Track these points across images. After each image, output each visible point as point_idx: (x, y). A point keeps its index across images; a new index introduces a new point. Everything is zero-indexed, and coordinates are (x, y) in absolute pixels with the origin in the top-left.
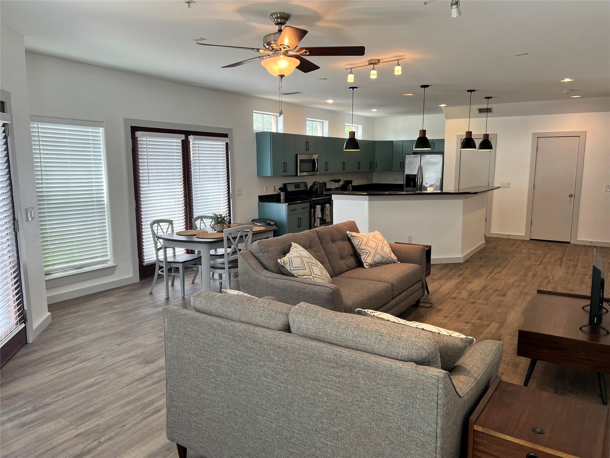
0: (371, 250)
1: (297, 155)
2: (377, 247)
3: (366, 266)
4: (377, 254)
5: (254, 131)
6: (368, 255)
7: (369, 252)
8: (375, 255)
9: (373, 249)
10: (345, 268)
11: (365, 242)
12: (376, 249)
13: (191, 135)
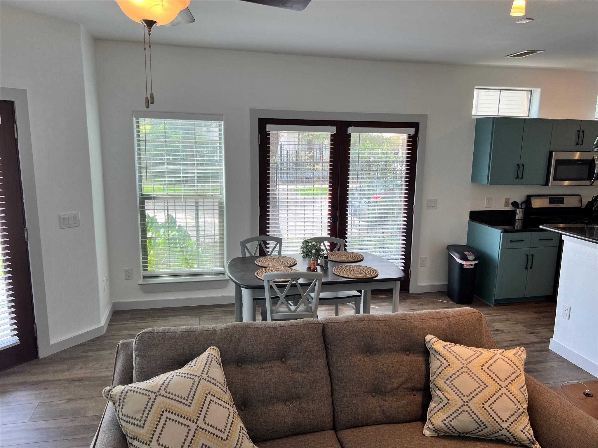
0: (453, 396)
1: (551, 153)
2: (473, 395)
3: (426, 429)
4: (465, 413)
5: (473, 117)
6: (441, 405)
7: (446, 401)
8: (458, 412)
9: (459, 394)
10: (378, 414)
11: (450, 371)
12: (466, 399)
13: (352, 127)
